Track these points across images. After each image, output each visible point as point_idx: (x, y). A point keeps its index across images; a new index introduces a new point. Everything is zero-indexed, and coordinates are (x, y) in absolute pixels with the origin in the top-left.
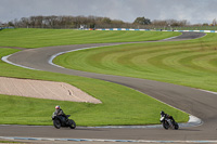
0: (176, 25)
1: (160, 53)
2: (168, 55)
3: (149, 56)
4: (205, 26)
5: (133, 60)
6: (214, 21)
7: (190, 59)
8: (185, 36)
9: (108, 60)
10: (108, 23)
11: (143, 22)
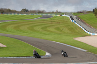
0: (40, 12)
1: (33, 25)
2: (36, 26)
3: (28, 26)
4: (53, 13)
5: (21, 28)
6: (57, 11)
7: (46, 27)
8: (44, 17)
9: (9, 28)
10: (9, 11)
11: (25, 11)
